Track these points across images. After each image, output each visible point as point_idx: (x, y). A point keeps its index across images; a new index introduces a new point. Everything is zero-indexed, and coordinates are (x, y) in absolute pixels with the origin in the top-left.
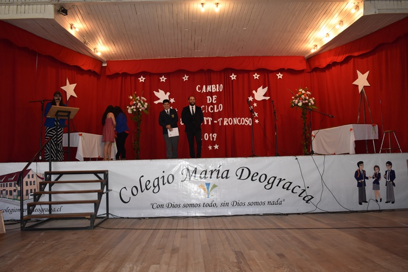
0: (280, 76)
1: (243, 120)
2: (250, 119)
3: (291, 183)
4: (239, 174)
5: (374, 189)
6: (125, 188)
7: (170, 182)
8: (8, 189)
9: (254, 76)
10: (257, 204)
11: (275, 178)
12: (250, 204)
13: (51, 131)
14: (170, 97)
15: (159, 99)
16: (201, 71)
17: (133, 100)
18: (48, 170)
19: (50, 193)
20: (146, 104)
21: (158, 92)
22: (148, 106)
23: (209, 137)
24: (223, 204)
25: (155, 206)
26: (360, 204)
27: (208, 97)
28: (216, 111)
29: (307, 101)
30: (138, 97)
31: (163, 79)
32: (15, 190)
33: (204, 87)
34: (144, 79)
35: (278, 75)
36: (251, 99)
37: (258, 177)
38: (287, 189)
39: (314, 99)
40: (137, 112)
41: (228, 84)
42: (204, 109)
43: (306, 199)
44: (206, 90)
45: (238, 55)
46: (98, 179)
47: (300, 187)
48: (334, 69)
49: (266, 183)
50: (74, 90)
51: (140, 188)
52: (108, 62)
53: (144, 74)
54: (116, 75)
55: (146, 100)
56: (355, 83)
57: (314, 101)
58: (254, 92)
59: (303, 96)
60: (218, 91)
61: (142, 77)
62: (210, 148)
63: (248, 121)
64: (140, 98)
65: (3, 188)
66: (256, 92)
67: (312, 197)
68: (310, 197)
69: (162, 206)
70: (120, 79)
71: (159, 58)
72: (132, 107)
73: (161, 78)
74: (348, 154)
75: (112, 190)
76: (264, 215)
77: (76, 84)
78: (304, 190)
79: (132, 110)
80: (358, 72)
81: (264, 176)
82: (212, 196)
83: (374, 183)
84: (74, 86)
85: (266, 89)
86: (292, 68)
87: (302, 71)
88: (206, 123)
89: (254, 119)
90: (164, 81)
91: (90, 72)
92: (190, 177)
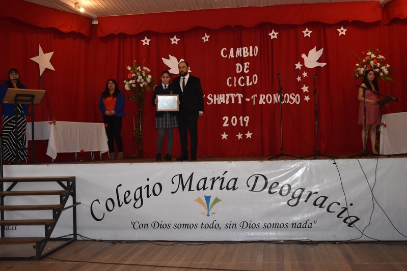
0: (342, 31)
1: (287, 96)
2: (298, 95)
3: (326, 198)
4: (251, 184)
6: (98, 200)
7: (157, 194)
9: (303, 32)
10: (276, 226)
11: (303, 190)
12: (266, 227)
13: (10, 122)
15: (169, 69)
16: (226, 28)
17: (132, 71)
19: (2, 209)
20: (150, 76)
21: (169, 58)
22: (152, 79)
23: (239, 121)
24: (228, 226)
25: (137, 225)
27: (238, 65)
28: (248, 84)
29: (377, 70)
30: (139, 67)
31: (175, 40)
33: (232, 50)
34: (149, 40)
35: (339, 30)
36: (298, 66)
37: (278, 190)
38: (321, 207)
39: (388, 66)
40: (137, 89)
41: (265, 45)
42: (231, 82)
43: (348, 221)
44: (235, 54)
46: (61, 189)
47: (339, 204)
49: (290, 194)
50: (50, 61)
51: (117, 201)
52: (99, 19)
53: (149, 34)
54: (111, 37)
55: (149, 70)
57: (388, 69)
58: (304, 56)
59: (372, 62)
60: (251, 55)
61: (146, 39)
62: (240, 136)
63: (293, 99)
64: (142, 68)
66: (307, 56)
67: (358, 219)
68: (353, 219)
69: (146, 226)
70: (116, 41)
71: (168, 11)
72: (131, 82)
73: (172, 39)
75: (80, 203)
76: (286, 242)
77: (53, 53)
78: (346, 209)
79: (130, 85)
81: (286, 188)
82: (213, 213)
84: (50, 55)
85: (321, 51)
86: (360, 19)
87: (377, 24)
88: (233, 102)
89: (303, 95)
90: (176, 43)
91: (72, 34)
92: (183, 188)
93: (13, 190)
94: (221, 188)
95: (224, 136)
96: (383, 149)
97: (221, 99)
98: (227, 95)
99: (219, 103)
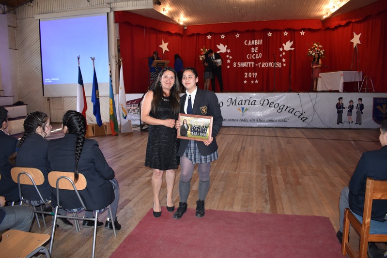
0: (302, 33)
1: (275, 64)
3: (294, 109)
4: (262, 103)
5: (348, 115)
8: (133, 108)
9: (284, 33)
10: (272, 121)
11: (284, 106)
13: (154, 74)
14: (227, 48)
15: (220, 50)
16: (248, 31)
17: (203, 51)
23: (252, 75)
24: (251, 120)
27: (252, 48)
28: (257, 58)
31: (223, 37)
32: (136, 109)
33: (250, 41)
34: (210, 36)
36: (281, 49)
37: (273, 105)
38: (291, 113)
39: (323, 50)
41: (266, 39)
42: (249, 56)
43: (303, 119)
44: (251, 43)
45: (273, 19)
47: (299, 112)
48: (340, 30)
49: (278, 108)
50: (167, 47)
52: (187, 26)
53: (210, 34)
54: (193, 35)
56: (352, 41)
57: (324, 52)
58: (284, 45)
59: (316, 49)
60: (259, 44)
62: (252, 82)
63: (279, 65)
65: (129, 108)
67: (307, 118)
68: (305, 118)
70: (195, 37)
71: (220, 23)
73: (221, 36)
74: (338, 91)
76: (276, 127)
78: (302, 114)
79: (202, 58)
80: (354, 33)
81: (277, 105)
82: (245, 115)
83: (349, 111)
84: (167, 44)
85: (292, 43)
86: (311, 27)
87: (319, 30)
88: (250, 66)
89: (282, 63)
91: (176, 34)
92: (232, 104)
94: (249, 104)
95: (245, 82)
97: (244, 64)
98: (247, 63)
99: (243, 66)
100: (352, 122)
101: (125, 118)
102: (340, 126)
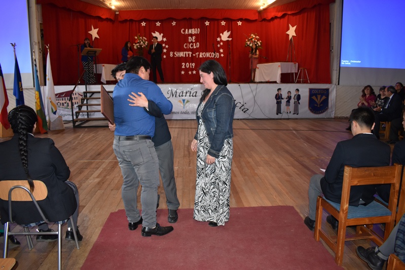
0: (240, 23)
1: (213, 54)
2: (218, 54)
5: (286, 105)
8: (61, 102)
9: (222, 23)
13: (86, 65)
14: (163, 37)
16: (185, 19)
17: (138, 39)
18: (85, 91)
19: (87, 105)
20: (147, 42)
21: (155, 33)
22: (148, 44)
23: (190, 65)
24: (193, 113)
26: (277, 114)
27: (190, 38)
28: (194, 47)
30: (141, 38)
31: (158, 24)
32: (65, 103)
33: (187, 30)
34: (145, 23)
35: (238, 23)
36: (219, 39)
39: (260, 41)
40: (140, 48)
41: (203, 28)
42: (186, 46)
43: (244, 110)
44: (188, 32)
45: (211, 8)
47: (240, 103)
48: (276, 21)
50: (97, 33)
52: (119, 11)
53: (145, 20)
54: (126, 21)
55: (146, 39)
56: (288, 33)
57: (261, 43)
58: (221, 34)
59: (253, 39)
60: (196, 33)
61: (143, 22)
62: (190, 73)
63: (216, 55)
66: (223, 34)
67: (248, 110)
68: (246, 109)
70: (128, 23)
71: (155, 9)
72: (137, 45)
73: (157, 23)
74: (275, 82)
78: (243, 105)
79: (137, 46)
80: (290, 25)
82: (186, 107)
83: (287, 102)
84: (97, 30)
85: (230, 32)
86: (248, 18)
87: (256, 21)
88: (187, 56)
89: (220, 53)
90: (159, 25)
91: (107, 19)
92: (173, 96)
93: (93, 97)
94: (190, 96)
95: (183, 73)
96: (257, 80)
97: (181, 54)
98: (184, 52)
99: (180, 56)
100: (290, 112)
101: (55, 113)
102: (279, 116)
